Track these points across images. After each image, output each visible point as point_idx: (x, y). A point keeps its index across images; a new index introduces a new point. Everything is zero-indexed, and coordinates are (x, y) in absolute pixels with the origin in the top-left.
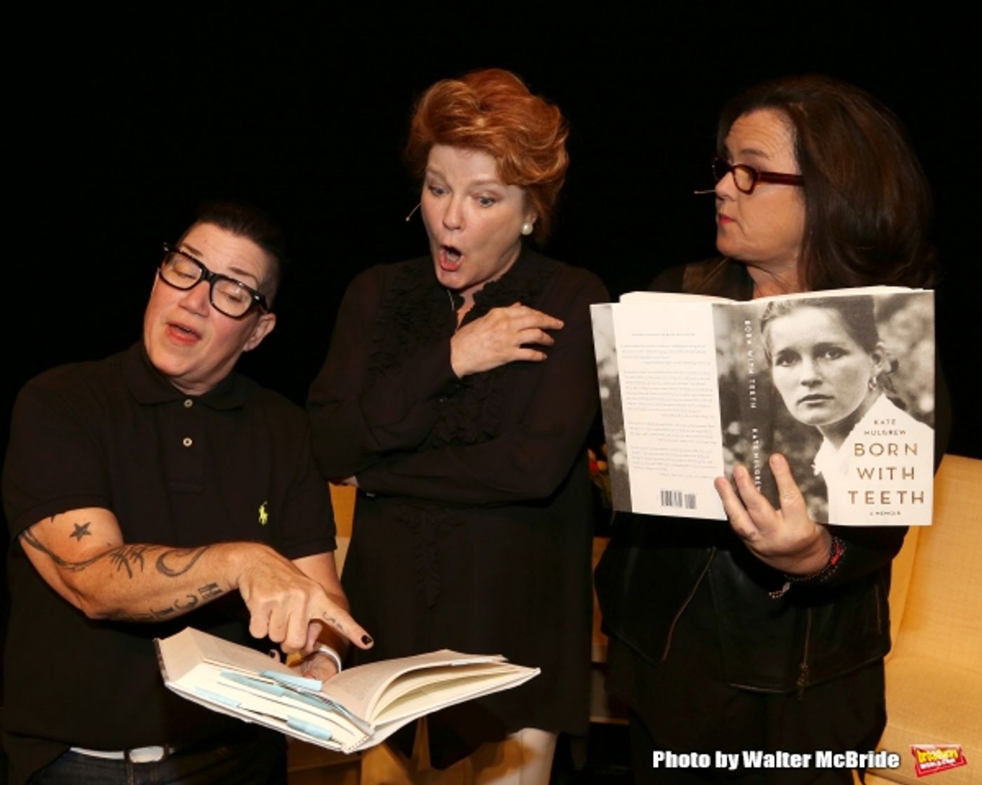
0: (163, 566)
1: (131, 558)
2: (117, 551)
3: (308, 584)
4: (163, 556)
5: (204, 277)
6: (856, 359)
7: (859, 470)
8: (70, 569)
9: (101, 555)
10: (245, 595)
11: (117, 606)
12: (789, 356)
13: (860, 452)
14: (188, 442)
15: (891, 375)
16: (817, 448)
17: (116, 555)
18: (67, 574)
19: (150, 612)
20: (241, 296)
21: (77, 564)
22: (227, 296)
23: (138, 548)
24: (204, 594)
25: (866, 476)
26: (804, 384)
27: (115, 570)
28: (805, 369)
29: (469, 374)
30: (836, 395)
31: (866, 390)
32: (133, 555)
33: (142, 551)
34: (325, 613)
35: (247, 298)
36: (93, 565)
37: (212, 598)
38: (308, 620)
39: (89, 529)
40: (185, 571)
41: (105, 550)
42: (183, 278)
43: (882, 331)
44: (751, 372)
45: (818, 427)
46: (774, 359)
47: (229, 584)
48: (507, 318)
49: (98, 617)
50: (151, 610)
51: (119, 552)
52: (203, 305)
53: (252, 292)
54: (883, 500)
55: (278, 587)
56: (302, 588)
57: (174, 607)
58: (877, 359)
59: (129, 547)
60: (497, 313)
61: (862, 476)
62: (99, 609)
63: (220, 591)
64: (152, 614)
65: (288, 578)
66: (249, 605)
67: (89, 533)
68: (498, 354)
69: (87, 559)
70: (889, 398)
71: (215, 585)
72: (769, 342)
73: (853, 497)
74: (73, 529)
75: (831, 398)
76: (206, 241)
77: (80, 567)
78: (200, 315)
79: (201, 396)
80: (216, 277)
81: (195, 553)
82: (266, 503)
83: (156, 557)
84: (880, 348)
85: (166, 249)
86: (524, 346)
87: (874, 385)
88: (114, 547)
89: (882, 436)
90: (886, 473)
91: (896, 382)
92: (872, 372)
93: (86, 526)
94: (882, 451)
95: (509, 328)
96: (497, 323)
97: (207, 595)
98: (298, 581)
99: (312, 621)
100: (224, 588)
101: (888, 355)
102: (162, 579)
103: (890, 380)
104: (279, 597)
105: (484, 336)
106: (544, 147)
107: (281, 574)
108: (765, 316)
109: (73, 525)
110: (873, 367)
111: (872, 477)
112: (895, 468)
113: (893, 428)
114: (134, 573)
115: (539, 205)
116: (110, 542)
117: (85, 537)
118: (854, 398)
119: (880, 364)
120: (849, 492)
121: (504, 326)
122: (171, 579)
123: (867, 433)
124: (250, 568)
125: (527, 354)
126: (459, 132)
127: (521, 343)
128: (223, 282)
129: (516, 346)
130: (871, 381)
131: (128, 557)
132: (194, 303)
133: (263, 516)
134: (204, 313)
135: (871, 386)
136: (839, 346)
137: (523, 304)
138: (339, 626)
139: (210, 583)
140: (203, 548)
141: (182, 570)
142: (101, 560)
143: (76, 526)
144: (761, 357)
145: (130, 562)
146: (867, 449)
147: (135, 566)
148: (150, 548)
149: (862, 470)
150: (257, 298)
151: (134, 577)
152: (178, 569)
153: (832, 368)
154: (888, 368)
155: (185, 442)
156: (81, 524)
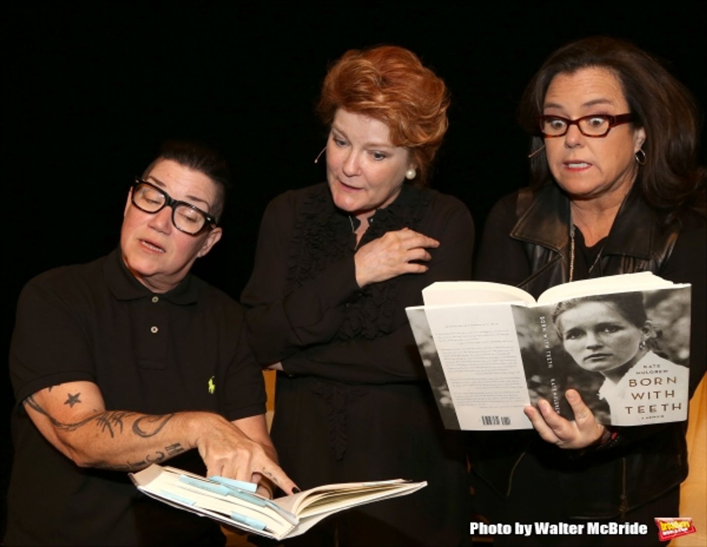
0: (138, 429)
1: (113, 422)
2: (101, 416)
3: (252, 445)
4: (138, 420)
5: (167, 204)
6: (630, 331)
7: (632, 395)
8: (64, 429)
9: (89, 419)
10: (203, 453)
11: (101, 458)
12: (577, 333)
13: (633, 384)
14: (154, 330)
15: (657, 340)
16: (601, 384)
17: (100, 419)
18: (63, 433)
19: (127, 464)
20: (196, 218)
21: (70, 425)
22: (186, 218)
23: (118, 413)
24: (169, 451)
25: (638, 397)
26: (589, 348)
27: (100, 432)
28: (590, 339)
29: (369, 284)
30: (615, 353)
31: (637, 349)
32: (115, 419)
33: (121, 416)
34: (264, 468)
35: (200, 219)
36: (82, 427)
37: (176, 454)
38: (251, 473)
39: (80, 398)
40: (155, 433)
41: (91, 416)
42: (151, 203)
43: (650, 314)
44: (547, 347)
45: (601, 372)
46: (565, 336)
47: (189, 444)
48: (399, 240)
49: (86, 466)
50: (128, 462)
51: (103, 417)
52: (167, 225)
53: (205, 215)
54: (651, 410)
55: (228, 448)
56: (246, 448)
57: (146, 461)
58: (646, 331)
59: (111, 413)
60: (391, 236)
61: (635, 398)
62: (86, 460)
63: (182, 449)
64: (128, 465)
65: (235, 441)
66: (206, 462)
67: (79, 401)
68: (391, 269)
69: (78, 422)
70: (655, 353)
71: (178, 445)
72: (560, 327)
73: (629, 410)
74: (67, 398)
75: (610, 355)
76: (168, 174)
77: (73, 428)
78: (164, 233)
79: (165, 293)
80: (177, 203)
81: (163, 420)
82: (213, 377)
83: (132, 422)
84: (648, 324)
85: (137, 181)
86: (411, 262)
87: (644, 346)
88: (99, 413)
89: (650, 374)
90: (653, 395)
91: (660, 343)
92: (642, 338)
93: (77, 395)
94: (650, 382)
95: (401, 248)
96: (391, 244)
97: (171, 452)
98: (243, 443)
99: (254, 473)
100: (186, 447)
101: (654, 328)
102: (137, 439)
103: (656, 343)
104: (229, 455)
105: (381, 254)
106: (429, 116)
107: (231, 438)
108: (555, 313)
109: (67, 394)
110: (643, 335)
111: (643, 398)
112: (659, 392)
113: (658, 369)
114: (115, 434)
115: (419, 160)
116: (95, 408)
117: (76, 404)
118: (628, 354)
119: (649, 333)
120: (626, 407)
121: (396, 246)
122: (144, 440)
123: (639, 373)
124: (206, 433)
125: (414, 268)
126: (362, 105)
127: (409, 260)
128: (182, 207)
129: (406, 262)
130: (641, 344)
131: (110, 421)
132: (160, 224)
133: (212, 387)
134: (167, 232)
135: (641, 347)
136: (616, 324)
137: (410, 228)
138: (275, 479)
139: (174, 443)
140: (169, 415)
141: (152, 433)
142: (89, 423)
143: (69, 395)
144: (554, 337)
145: (112, 425)
146: (638, 382)
147: (116, 428)
148: (127, 414)
149: (635, 395)
150: (209, 219)
151: (115, 437)
152: (149, 432)
153: (610, 338)
154: (655, 335)
155: (152, 329)
156: (73, 394)
